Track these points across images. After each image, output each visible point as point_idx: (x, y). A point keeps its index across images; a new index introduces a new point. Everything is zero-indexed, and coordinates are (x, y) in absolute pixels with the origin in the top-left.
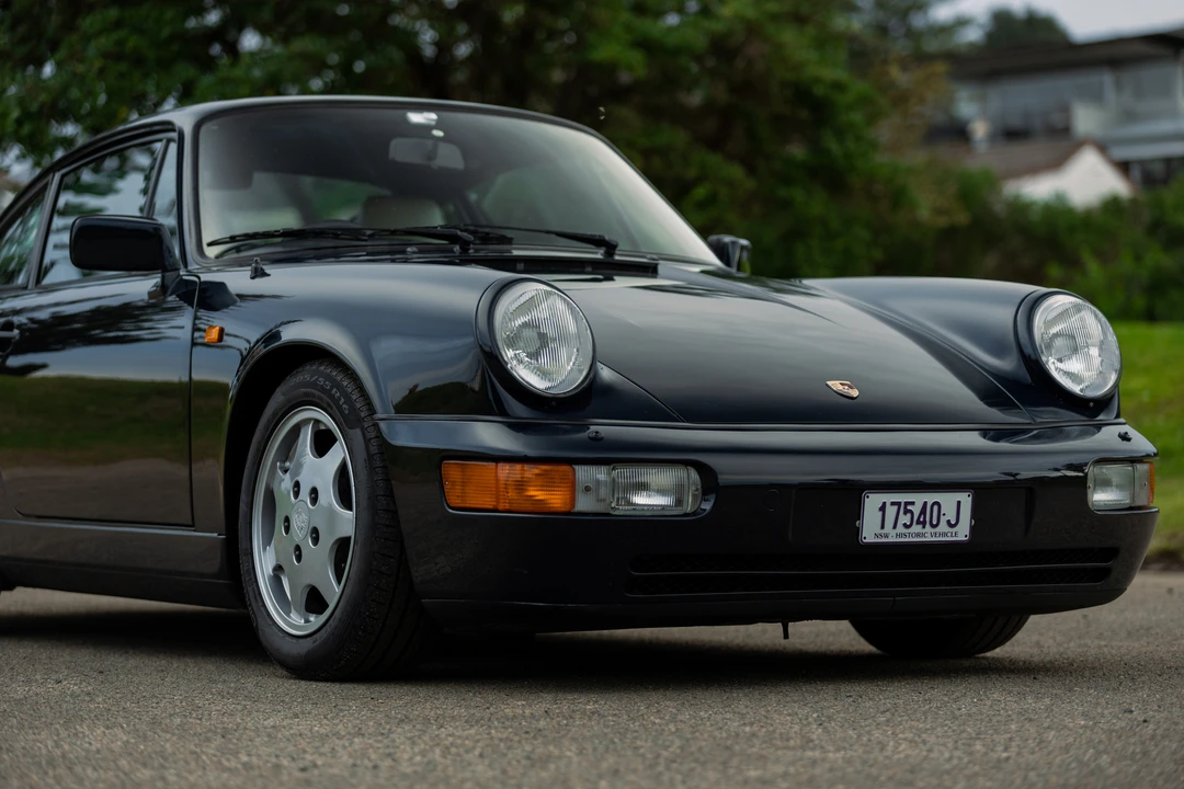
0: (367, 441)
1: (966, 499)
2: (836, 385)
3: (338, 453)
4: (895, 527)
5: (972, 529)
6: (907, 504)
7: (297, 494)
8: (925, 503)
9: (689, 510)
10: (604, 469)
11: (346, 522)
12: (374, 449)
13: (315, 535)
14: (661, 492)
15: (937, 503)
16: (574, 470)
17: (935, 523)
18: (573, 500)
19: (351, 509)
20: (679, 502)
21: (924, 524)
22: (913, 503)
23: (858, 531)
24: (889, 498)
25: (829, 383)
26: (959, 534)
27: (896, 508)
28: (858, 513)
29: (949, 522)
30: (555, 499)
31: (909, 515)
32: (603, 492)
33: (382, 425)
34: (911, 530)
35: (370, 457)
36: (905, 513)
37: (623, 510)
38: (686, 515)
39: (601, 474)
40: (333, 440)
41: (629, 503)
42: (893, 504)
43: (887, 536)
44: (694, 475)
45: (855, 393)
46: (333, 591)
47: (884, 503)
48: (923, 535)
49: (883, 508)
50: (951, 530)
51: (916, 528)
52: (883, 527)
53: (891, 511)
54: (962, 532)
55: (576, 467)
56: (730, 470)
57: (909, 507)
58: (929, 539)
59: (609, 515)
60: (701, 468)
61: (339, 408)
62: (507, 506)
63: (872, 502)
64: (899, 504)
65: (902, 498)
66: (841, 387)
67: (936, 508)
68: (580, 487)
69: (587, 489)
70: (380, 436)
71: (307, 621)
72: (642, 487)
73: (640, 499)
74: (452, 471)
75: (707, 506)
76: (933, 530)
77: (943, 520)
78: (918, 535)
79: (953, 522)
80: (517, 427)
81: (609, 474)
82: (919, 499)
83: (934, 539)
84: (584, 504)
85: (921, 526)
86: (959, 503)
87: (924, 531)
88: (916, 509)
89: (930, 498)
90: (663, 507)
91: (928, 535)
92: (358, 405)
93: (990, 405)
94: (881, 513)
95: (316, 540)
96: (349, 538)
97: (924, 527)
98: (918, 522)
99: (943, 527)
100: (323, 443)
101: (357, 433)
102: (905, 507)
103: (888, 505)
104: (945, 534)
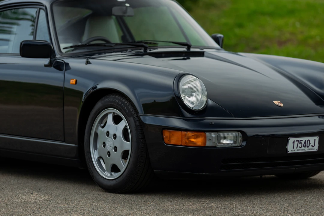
0: (135, 121)
1: (317, 138)
2: (276, 102)
3: (123, 124)
4: (297, 148)
5: (319, 147)
6: (300, 141)
7: (108, 136)
8: (306, 140)
9: (239, 145)
10: (214, 133)
11: (128, 145)
12: (138, 124)
13: (116, 149)
14: (231, 140)
15: (309, 140)
16: (206, 134)
17: (308, 146)
18: (205, 143)
19: (129, 141)
20: (235, 142)
21: (305, 146)
22: (302, 141)
23: (286, 149)
24: (296, 139)
25: (274, 102)
26: (315, 149)
27: (297, 142)
28: (287, 144)
29: (312, 145)
30: (199, 142)
31: (301, 144)
32: (214, 140)
33: (141, 117)
34: (301, 149)
35: (136, 126)
36: (300, 144)
37: (220, 145)
38: (238, 146)
39: (213, 135)
40: (121, 119)
41: (222, 143)
42: (297, 141)
43: (295, 151)
44: (240, 134)
45: (282, 105)
46: (123, 165)
47: (294, 141)
48: (305, 150)
49: (294, 143)
50: (312, 148)
51: (303, 148)
52: (294, 148)
53: (296, 143)
54: (316, 149)
55: (206, 133)
56: (250, 132)
57: (301, 142)
58: (306, 151)
59: (216, 147)
60: (242, 132)
61: (125, 110)
62: (185, 144)
63: (291, 141)
64: (298, 141)
65: (299, 139)
66: (278, 103)
67: (308, 141)
68: (208, 138)
69: (210, 140)
70: (140, 120)
71: (111, 175)
72: (225, 138)
73: (224, 142)
74: (166, 133)
75: (244, 144)
76: (308, 148)
77: (311, 145)
78: (303, 150)
79: (313, 145)
80: (187, 120)
81: (216, 134)
82: (304, 139)
83: (308, 151)
84: (209, 144)
85: (304, 147)
86: (315, 140)
87: (305, 148)
88: (303, 142)
89: (307, 139)
90: (231, 144)
91: (306, 150)
92: (131, 110)
93: (317, 104)
94: (293, 144)
95: (116, 150)
96: (129, 150)
97: (305, 147)
98: (304, 146)
99: (310, 147)
100: (117, 120)
101: (131, 119)
102: (300, 142)
103: (295, 142)
104: (311, 149)
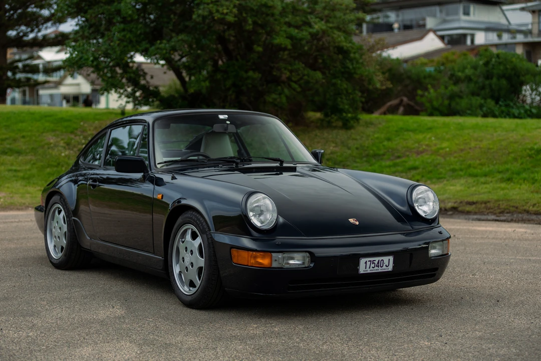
0: (208, 239)
1: (391, 258)
2: (351, 220)
3: (199, 240)
4: (369, 268)
5: (393, 267)
6: (373, 261)
7: (186, 251)
8: (379, 260)
9: (307, 266)
10: (281, 254)
11: (201, 262)
12: (210, 241)
13: (192, 264)
14: (298, 260)
15: (382, 260)
16: (272, 255)
17: (382, 266)
18: (271, 264)
19: (203, 258)
20: (303, 263)
21: (378, 266)
23: (358, 270)
24: (368, 259)
28: (358, 264)
29: (386, 265)
30: (266, 262)
31: (374, 264)
32: (281, 261)
33: (213, 235)
34: (374, 269)
35: (209, 243)
37: (287, 266)
38: (305, 267)
39: (280, 256)
40: (198, 236)
41: (289, 264)
42: (369, 261)
43: (367, 271)
44: (308, 255)
45: (357, 223)
46: (198, 282)
47: (366, 261)
49: (366, 263)
50: (387, 268)
51: (376, 268)
52: (366, 268)
53: (368, 263)
54: (390, 268)
56: (319, 252)
58: (380, 271)
59: (282, 268)
60: (310, 253)
61: (199, 227)
62: (251, 265)
63: (363, 261)
64: (371, 261)
65: (372, 259)
66: (353, 221)
68: (273, 259)
69: (276, 260)
70: (212, 237)
71: (190, 290)
72: (293, 259)
73: (291, 262)
74: (234, 251)
75: (312, 265)
76: (381, 268)
77: (384, 265)
78: (377, 270)
80: (255, 240)
81: (282, 256)
82: (377, 259)
84: (275, 265)
86: (389, 259)
88: (376, 262)
89: (380, 258)
90: (299, 264)
91: (380, 270)
92: (205, 227)
95: (192, 266)
96: (203, 267)
97: (378, 268)
98: (377, 266)
99: (384, 267)
100: (194, 236)
101: (205, 236)
104: (385, 269)
